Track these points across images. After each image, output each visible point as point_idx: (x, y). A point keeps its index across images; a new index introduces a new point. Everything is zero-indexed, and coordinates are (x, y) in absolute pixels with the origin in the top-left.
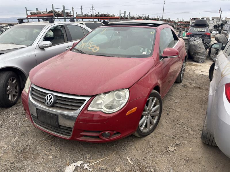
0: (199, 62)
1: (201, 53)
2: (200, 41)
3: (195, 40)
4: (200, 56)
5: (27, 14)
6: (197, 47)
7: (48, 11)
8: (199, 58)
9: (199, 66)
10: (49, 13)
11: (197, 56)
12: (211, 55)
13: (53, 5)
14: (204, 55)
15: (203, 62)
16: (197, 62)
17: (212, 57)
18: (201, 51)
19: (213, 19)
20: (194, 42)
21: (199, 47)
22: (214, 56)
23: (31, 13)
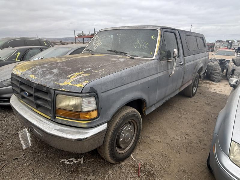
0: (215, 81)
1: (217, 73)
2: (216, 63)
3: (212, 62)
4: (216, 76)
5: (75, 36)
6: (214, 68)
7: (91, 34)
8: (214, 77)
9: (214, 84)
10: (91, 35)
11: (213, 76)
12: (228, 75)
13: (94, 29)
14: (220, 75)
15: (219, 81)
16: (213, 81)
17: (228, 78)
18: (217, 72)
19: (238, 42)
20: (211, 63)
21: (216, 67)
22: (229, 77)
23: (78, 35)
